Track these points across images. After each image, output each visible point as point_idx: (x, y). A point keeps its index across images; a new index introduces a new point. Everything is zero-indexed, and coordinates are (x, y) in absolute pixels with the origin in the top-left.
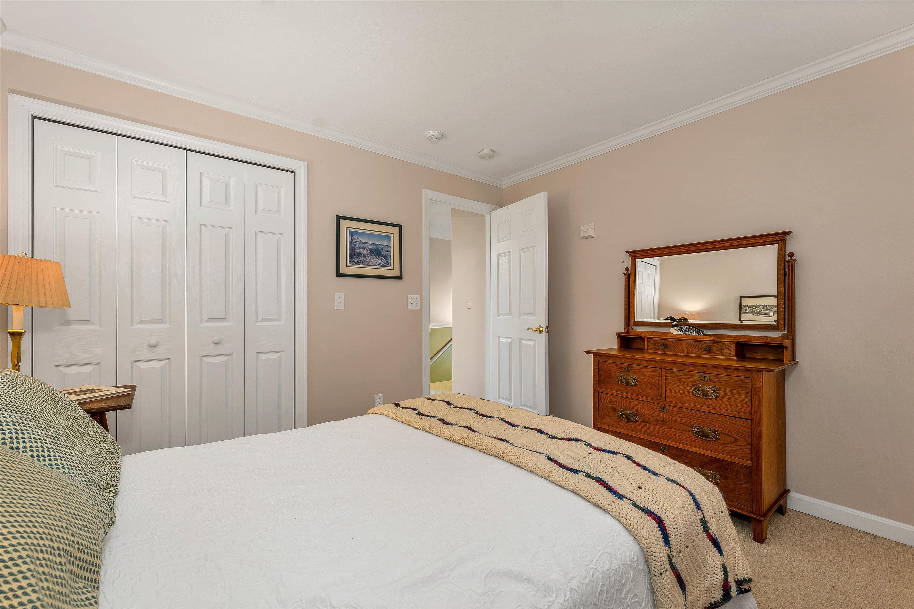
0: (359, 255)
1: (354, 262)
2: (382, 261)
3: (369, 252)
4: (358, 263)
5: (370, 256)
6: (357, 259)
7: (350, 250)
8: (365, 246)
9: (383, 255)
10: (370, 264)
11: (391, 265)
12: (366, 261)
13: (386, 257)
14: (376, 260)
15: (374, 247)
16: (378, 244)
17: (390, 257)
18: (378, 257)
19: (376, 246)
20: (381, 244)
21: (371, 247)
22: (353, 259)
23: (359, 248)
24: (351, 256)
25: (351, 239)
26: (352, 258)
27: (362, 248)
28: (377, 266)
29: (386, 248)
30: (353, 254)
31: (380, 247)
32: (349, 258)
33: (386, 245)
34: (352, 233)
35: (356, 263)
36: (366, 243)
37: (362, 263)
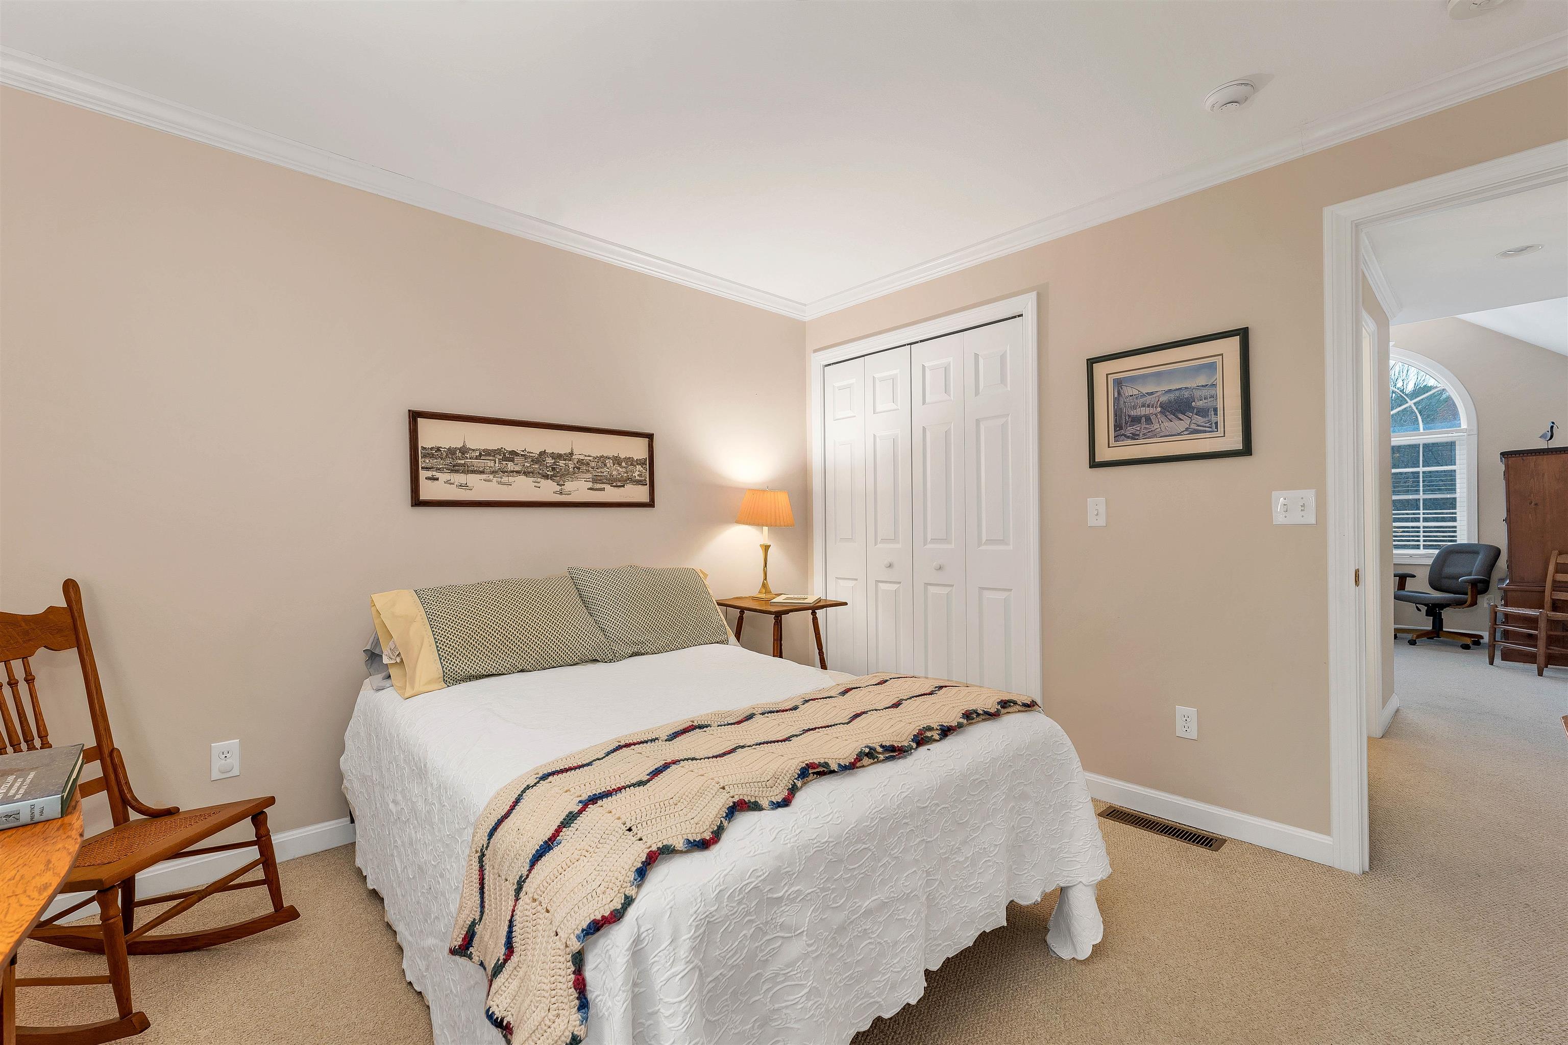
0: (1136, 420)
1: (1125, 436)
2: (1193, 421)
3: (1159, 409)
4: (1134, 437)
5: (1163, 418)
6: (1130, 430)
7: (1116, 415)
8: (1148, 399)
9: (1193, 408)
10: (1162, 434)
11: (1217, 427)
12: (1153, 429)
13: (1202, 412)
14: (1178, 422)
15: (1172, 396)
16: (1181, 389)
17: (1215, 410)
18: (1181, 416)
19: (1177, 393)
20: (1189, 386)
21: (1164, 399)
22: (1123, 432)
23: (1134, 408)
24: (1118, 427)
25: (1119, 393)
26: (1121, 428)
27: (1143, 406)
28: (1179, 434)
29: (1205, 392)
30: (1123, 421)
31: (1186, 394)
32: (1115, 431)
33: (1203, 386)
34: (1119, 383)
35: (1128, 437)
36: (1152, 393)
37: (1144, 434)
